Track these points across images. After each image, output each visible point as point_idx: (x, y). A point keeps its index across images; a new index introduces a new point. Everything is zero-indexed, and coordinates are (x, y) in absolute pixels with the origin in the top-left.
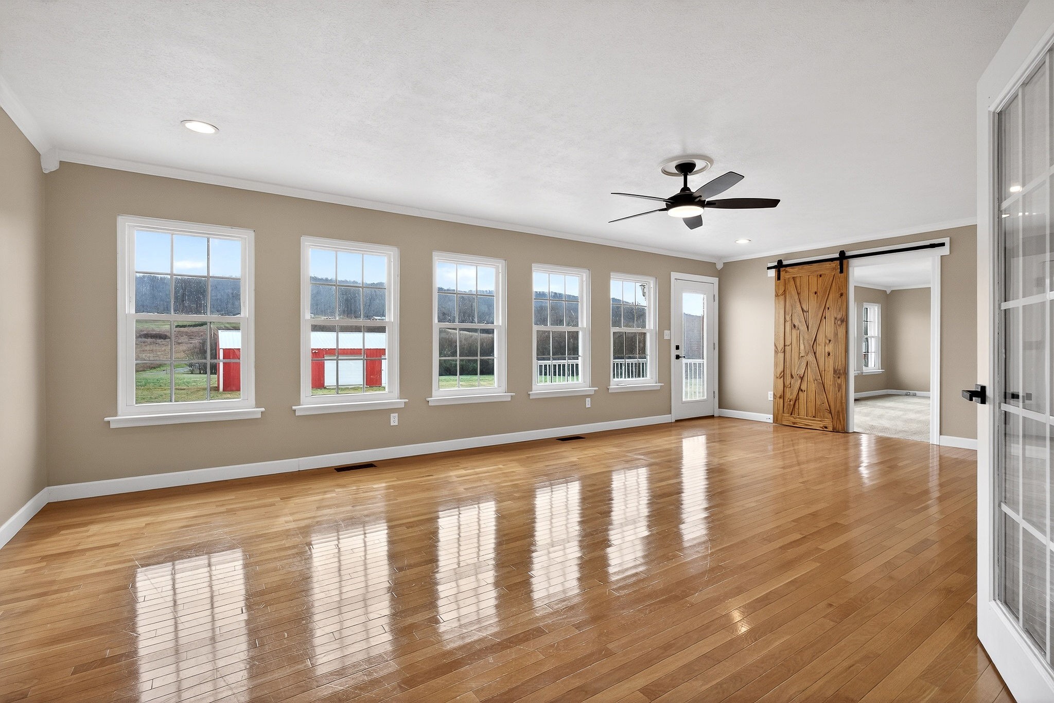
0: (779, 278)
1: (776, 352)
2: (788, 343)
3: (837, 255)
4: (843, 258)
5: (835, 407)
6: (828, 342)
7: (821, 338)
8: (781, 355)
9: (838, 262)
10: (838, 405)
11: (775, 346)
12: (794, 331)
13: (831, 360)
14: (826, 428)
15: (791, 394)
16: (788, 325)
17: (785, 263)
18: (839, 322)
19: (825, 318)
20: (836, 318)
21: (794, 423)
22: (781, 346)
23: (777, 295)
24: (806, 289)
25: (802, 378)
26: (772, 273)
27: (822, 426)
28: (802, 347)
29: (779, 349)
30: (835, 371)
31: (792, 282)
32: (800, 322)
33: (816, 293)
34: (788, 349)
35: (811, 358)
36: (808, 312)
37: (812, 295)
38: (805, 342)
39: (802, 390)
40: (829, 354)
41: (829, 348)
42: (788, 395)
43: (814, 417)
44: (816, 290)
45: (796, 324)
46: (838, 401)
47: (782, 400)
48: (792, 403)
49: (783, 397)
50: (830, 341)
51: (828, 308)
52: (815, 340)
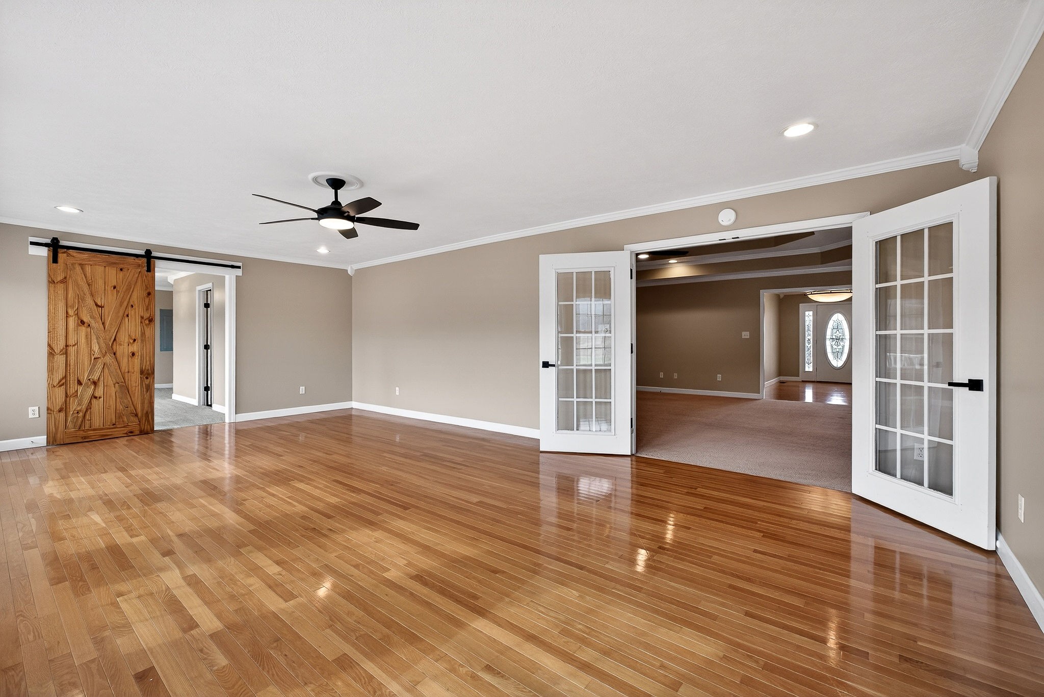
0: (55, 260)
1: (51, 353)
2: (71, 342)
3: (142, 252)
4: (148, 258)
5: (142, 410)
6: (132, 341)
7: (123, 337)
8: (60, 360)
9: (145, 260)
10: (146, 406)
11: (49, 345)
12: (83, 330)
13: (137, 361)
14: (131, 432)
15: (79, 404)
16: (72, 322)
17: (63, 243)
18: (147, 322)
19: (128, 316)
20: (142, 318)
21: (85, 438)
22: (60, 345)
23: (51, 282)
24: (100, 282)
25: (95, 383)
26: (44, 252)
27: (125, 432)
28: (96, 348)
29: (57, 350)
30: (142, 372)
31: (78, 268)
32: (92, 317)
33: (115, 287)
34: (72, 350)
35: (109, 359)
36: (103, 307)
37: (109, 288)
38: (101, 340)
39: (96, 398)
40: (133, 354)
41: (135, 348)
42: (74, 406)
43: (114, 425)
44: (114, 283)
45: (85, 320)
46: (146, 402)
47: (62, 414)
48: (81, 414)
49: (64, 409)
50: (135, 340)
51: (132, 306)
52: (115, 339)
